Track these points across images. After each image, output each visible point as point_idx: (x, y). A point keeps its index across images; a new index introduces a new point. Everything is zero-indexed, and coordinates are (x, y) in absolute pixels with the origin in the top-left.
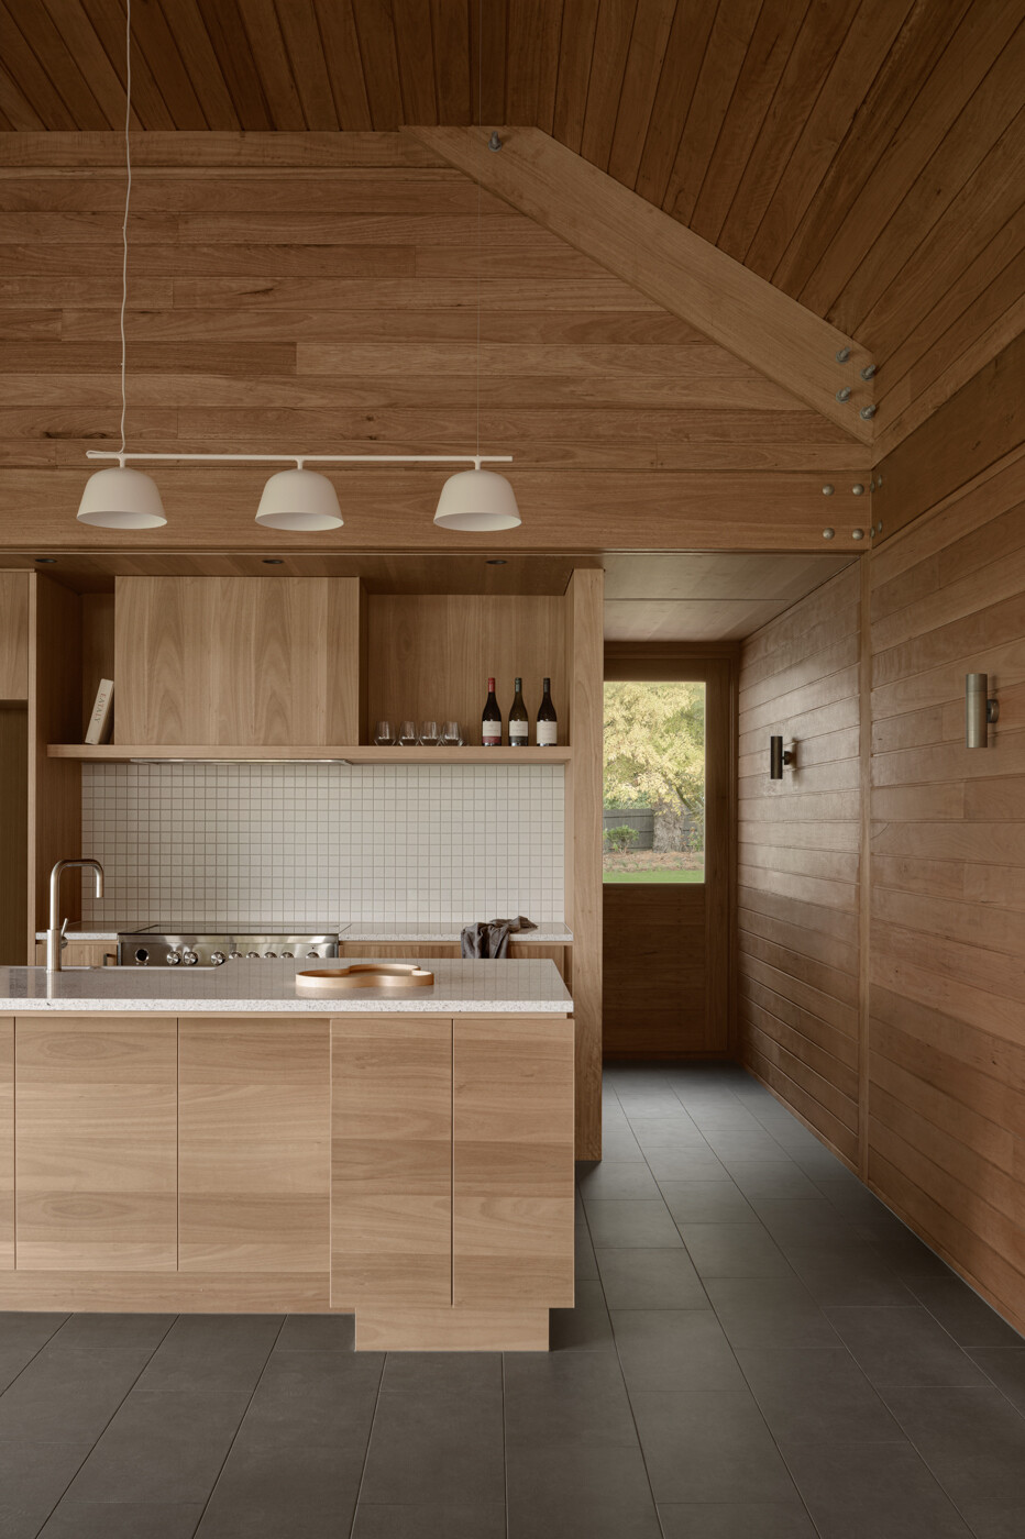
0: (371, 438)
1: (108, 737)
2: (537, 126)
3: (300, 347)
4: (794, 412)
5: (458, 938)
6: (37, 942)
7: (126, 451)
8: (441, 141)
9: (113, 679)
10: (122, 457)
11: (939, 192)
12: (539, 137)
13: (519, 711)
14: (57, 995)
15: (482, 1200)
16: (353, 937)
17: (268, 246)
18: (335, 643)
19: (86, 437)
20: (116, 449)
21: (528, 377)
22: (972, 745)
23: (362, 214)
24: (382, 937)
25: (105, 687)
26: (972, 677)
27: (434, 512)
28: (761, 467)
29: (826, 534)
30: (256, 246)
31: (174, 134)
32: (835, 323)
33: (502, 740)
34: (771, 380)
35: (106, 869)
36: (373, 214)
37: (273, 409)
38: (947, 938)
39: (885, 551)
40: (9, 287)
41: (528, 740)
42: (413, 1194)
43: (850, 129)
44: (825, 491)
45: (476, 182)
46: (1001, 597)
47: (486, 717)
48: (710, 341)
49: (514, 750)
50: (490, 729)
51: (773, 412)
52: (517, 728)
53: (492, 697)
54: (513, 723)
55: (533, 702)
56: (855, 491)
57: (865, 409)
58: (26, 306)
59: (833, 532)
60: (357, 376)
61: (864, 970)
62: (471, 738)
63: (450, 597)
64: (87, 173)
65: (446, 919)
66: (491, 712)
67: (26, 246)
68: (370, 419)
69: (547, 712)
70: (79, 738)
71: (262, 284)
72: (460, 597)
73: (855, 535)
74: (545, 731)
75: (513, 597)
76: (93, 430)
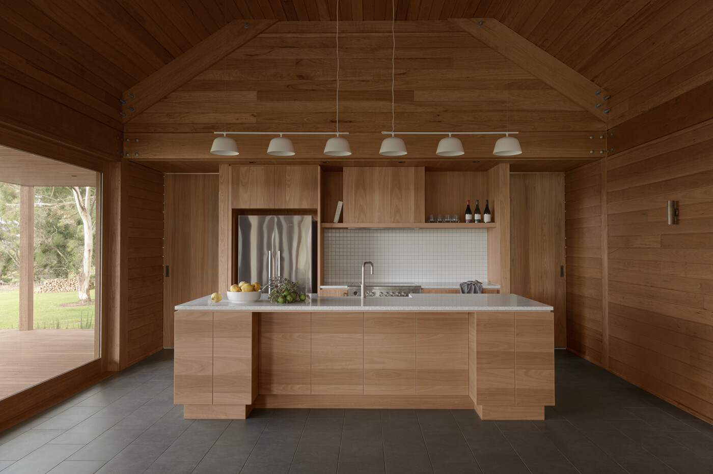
0: (439, 122)
1: (341, 221)
2: (494, 18)
3: (415, 92)
4: (580, 112)
5: (458, 287)
6: (321, 289)
7: (394, 131)
8: (462, 23)
9: (342, 201)
10: (393, 133)
11: (654, 44)
12: (495, 21)
13: (478, 211)
14: (365, 305)
15: (524, 370)
16: (426, 287)
17: (404, 59)
18: (417, 189)
19: (345, 122)
20: (391, 131)
21: (490, 101)
22: (669, 223)
23: (435, 48)
24: (436, 287)
25: (340, 204)
26: (669, 202)
27: (493, 150)
28: (569, 130)
29: (591, 152)
30: (400, 59)
31: (373, 22)
32: (595, 82)
33: (473, 221)
34: (572, 101)
35: (374, 265)
36: (439, 48)
37: (407, 112)
38: (652, 286)
39: (615, 158)
40: (319, 73)
41: (481, 221)
42: (502, 368)
43: (625, 24)
44: (591, 138)
45: (473, 37)
46: (679, 176)
47: (466, 213)
48: (552, 88)
49: (467, 224)
50: (468, 217)
51: (573, 111)
52: (477, 217)
53: (468, 206)
54: (467, 215)
55: (482, 209)
56: (601, 137)
57: (606, 110)
58: (324, 79)
59: (594, 151)
60: (434, 101)
61: (605, 298)
62: (463, 220)
63: (448, 172)
64: (344, 35)
65: (455, 281)
66: (468, 211)
67: (324, 59)
68: (439, 115)
69: (487, 211)
70: (332, 222)
71: (403, 71)
72: (451, 172)
73: (601, 152)
74: (487, 217)
75: (469, 172)
76: (347, 120)
